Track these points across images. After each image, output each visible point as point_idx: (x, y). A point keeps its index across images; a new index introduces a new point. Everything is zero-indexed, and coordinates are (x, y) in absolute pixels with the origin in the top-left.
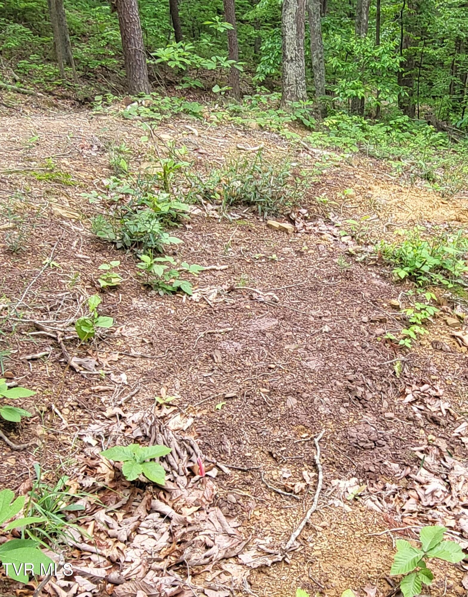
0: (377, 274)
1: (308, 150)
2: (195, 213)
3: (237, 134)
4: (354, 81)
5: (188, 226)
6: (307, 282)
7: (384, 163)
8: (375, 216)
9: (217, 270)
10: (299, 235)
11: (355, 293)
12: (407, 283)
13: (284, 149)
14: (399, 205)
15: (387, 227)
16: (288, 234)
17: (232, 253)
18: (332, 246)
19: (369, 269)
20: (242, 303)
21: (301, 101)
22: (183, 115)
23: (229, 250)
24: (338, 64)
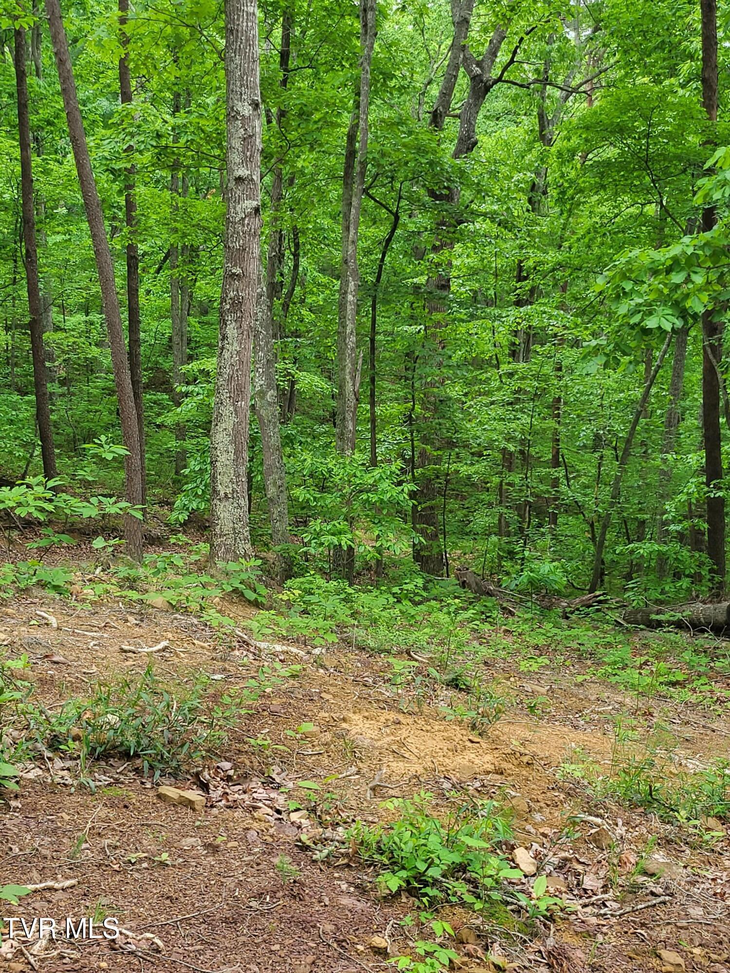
0: (350, 884)
1: (248, 644)
2: (31, 776)
3: (127, 621)
4: (335, 522)
5: (13, 803)
6: (221, 908)
7: (382, 660)
8: (354, 769)
9: (56, 890)
10: (215, 811)
11: (306, 926)
12: (404, 900)
13: (206, 645)
14: (394, 747)
15: (373, 789)
16: (194, 810)
17: (88, 854)
18: (272, 831)
19: (336, 875)
20: (93, 958)
21: (242, 561)
22: (35, 592)
23: (84, 846)
24: (308, 496)
